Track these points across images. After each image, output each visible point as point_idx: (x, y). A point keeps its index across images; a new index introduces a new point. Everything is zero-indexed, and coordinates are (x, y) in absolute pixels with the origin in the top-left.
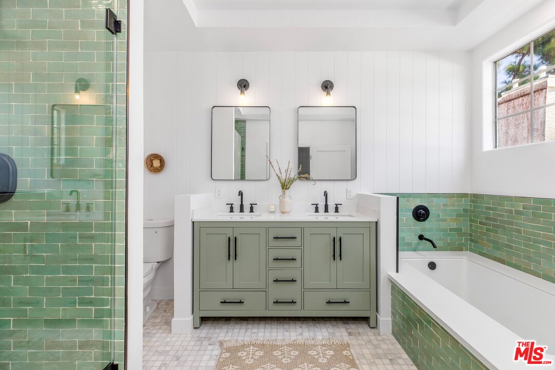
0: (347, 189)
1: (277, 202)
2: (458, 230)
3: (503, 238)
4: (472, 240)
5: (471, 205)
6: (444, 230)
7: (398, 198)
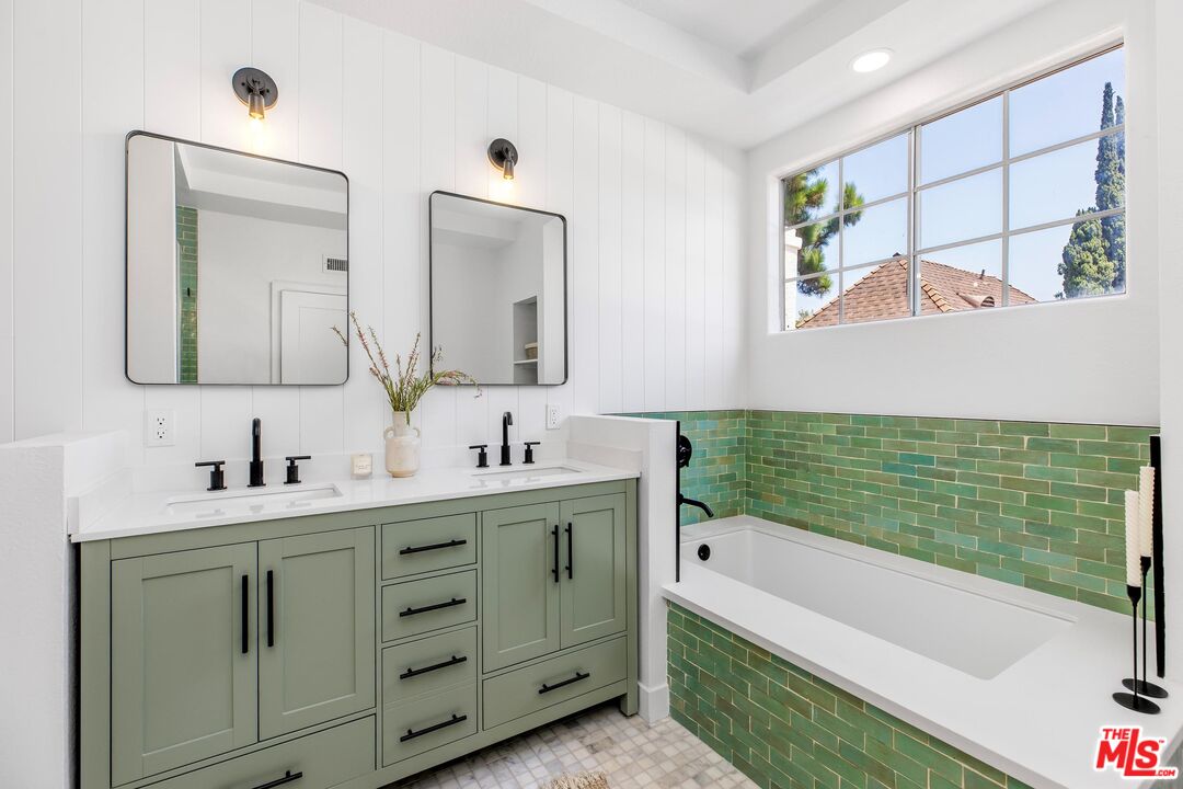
0: (547, 407)
1: (377, 447)
2: (731, 477)
3: (803, 485)
4: (749, 494)
5: (748, 432)
6: (712, 480)
7: (678, 423)
